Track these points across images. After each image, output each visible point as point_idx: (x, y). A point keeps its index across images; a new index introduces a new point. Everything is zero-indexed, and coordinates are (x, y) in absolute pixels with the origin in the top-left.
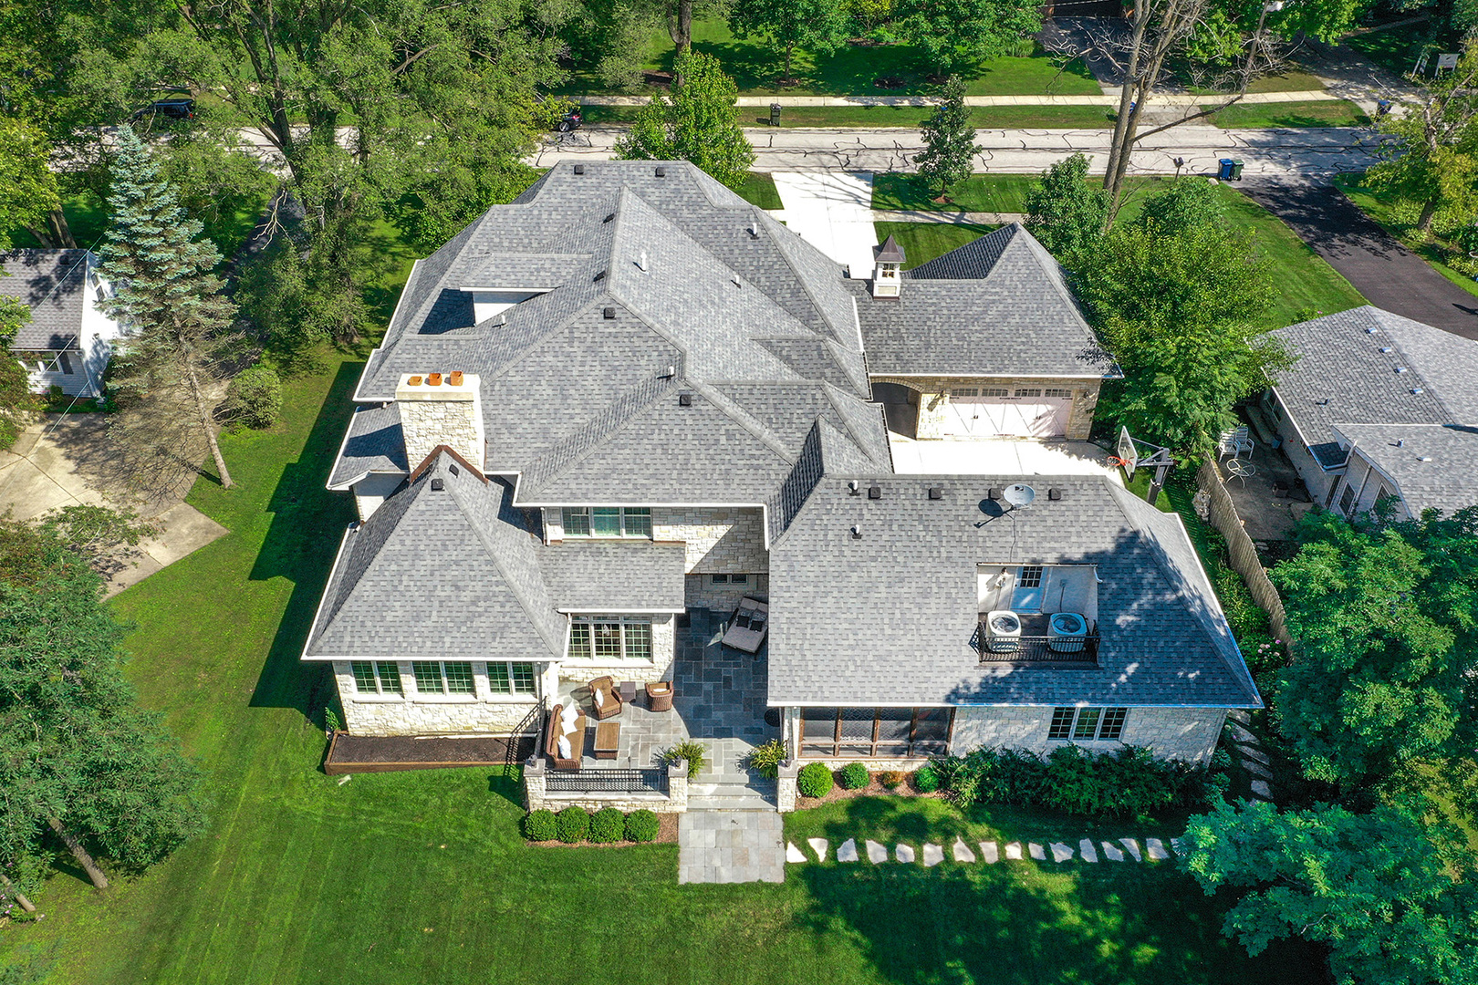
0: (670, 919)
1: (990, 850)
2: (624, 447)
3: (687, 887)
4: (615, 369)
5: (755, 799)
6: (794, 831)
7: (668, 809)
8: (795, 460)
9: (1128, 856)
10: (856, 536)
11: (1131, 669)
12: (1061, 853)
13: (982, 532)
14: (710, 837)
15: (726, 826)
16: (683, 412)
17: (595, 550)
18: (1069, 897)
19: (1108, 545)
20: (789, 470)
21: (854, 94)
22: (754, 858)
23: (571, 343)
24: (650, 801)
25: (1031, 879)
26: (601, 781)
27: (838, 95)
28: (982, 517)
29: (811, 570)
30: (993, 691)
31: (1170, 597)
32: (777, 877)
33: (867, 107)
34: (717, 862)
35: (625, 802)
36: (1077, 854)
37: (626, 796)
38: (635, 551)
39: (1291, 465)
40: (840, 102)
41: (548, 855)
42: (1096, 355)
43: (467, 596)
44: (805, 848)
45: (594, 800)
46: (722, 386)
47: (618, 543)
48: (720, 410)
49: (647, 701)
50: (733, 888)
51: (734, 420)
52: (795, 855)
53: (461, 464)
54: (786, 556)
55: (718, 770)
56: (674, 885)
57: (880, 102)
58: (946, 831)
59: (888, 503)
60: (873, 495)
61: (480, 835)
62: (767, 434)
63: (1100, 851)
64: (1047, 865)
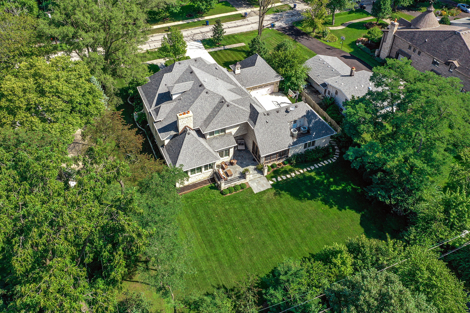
0: (257, 200)
1: (301, 171)
2: (220, 117)
3: (257, 194)
4: (211, 103)
5: (259, 175)
6: (269, 178)
7: (246, 182)
8: (250, 112)
9: (322, 165)
10: (267, 122)
11: (314, 134)
12: (313, 168)
13: (287, 116)
14: (255, 184)
15: (257, 181)
16: (228, 108)
17: (216, 138)
18: (316, 175)
19: (305, 114)
20: (249, 114)
21: (183, 20)
22: (265, 185)
23: (201, 100)
24: (243, 181)
25: (308, 174)
26: (232, 180)
27: (179, 21)
28: (286, 114)
29: (261, 131)
30: (295, 144)
31: (318, 119)
32: (270, 187)
33: (188, 23)
34: (259, 188)
35: (238, 183)
36: (315, 167)
37: (238, 182)
38: (223, 136)
39: (314, 88)
40: (180, 23)
41: (229, 196)
42: (278, 76)
43: (200, 153)
44: (272, 181)
45: (232, 184)
46: (233, 101)
47: (220, 136)
48: (235, 106)
49: (231, 164)
50: (264, 191)
51: (237, 107)
52: (271, 182)
53: (190, 129)
54: (257, 129)
55: (251, 172)
56: (254, 194)
57: (190, 21)
58: (291, 171)
59: (271, 115)
60: (268, 115)
61: (214, 197)
62: (243, 108)
63: (318, 166)
64: (311, 171)
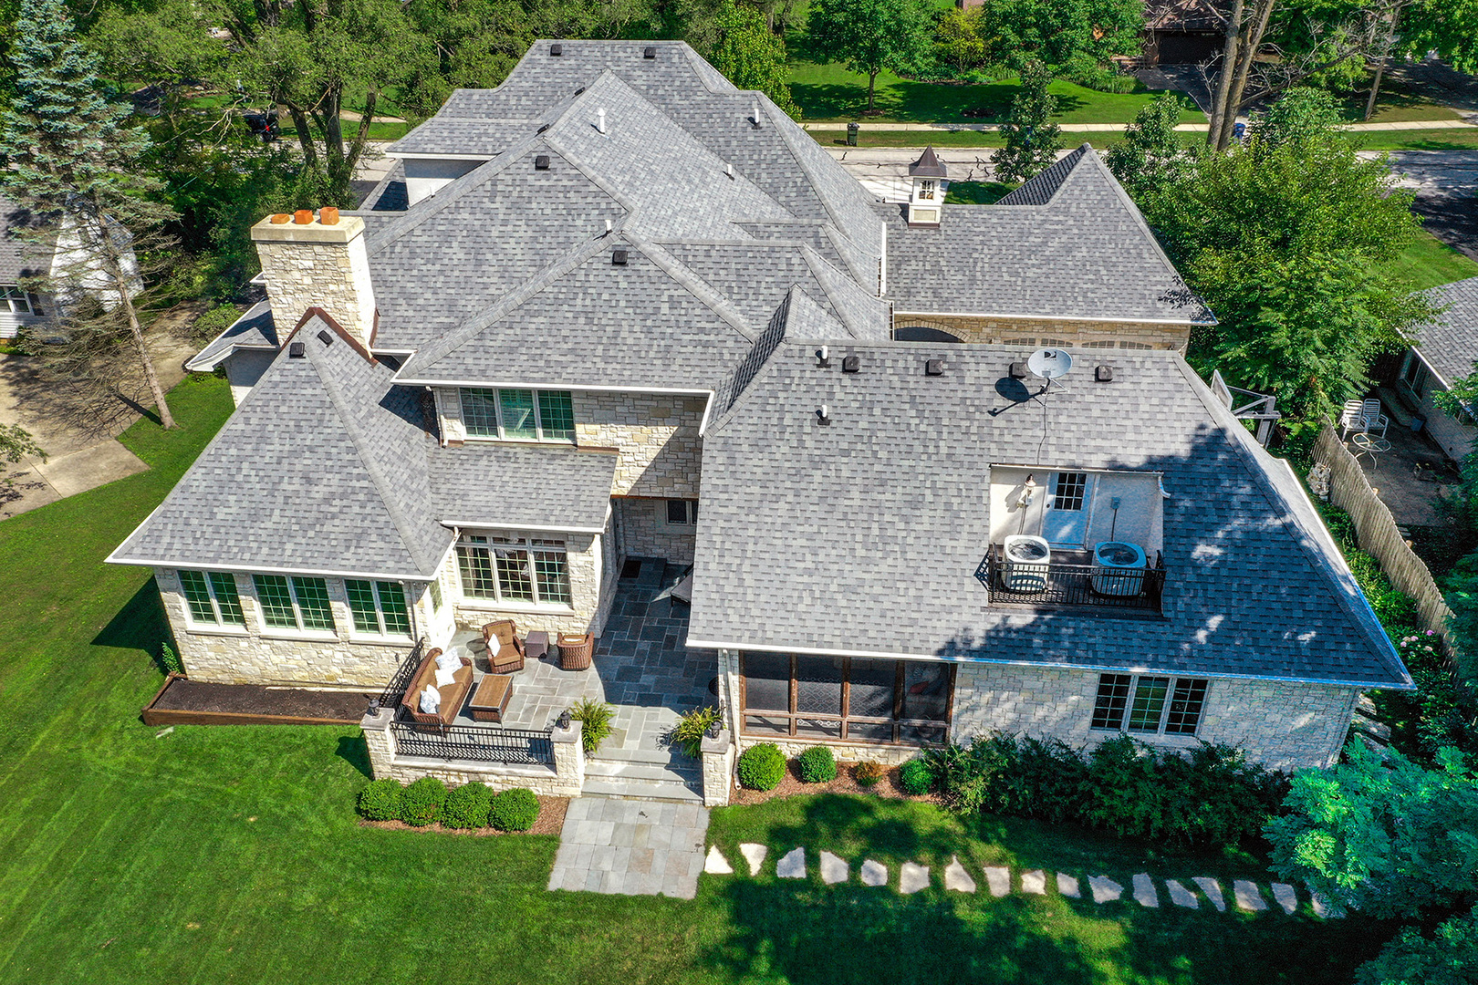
0: (523, 938)
1: (998, 880)
2: (538, 313)
3: (558, 895)
4: (545, 230)
5: (679, 787)
6: (723, 832)
7: (557, 791)
8: (756, 336)
9: (1206, 903)
10: (823, 421)
11: (1214, 622)
12: (1105, 892)
13: (999, 421)
14: (606, 831)
15: (631, 819)
16: (616, 272)
17: (502, 454)
18: (1114, 954)
19: (1181, 449)
20: (749, 348)
21: (938, 122)
22: (659, 863)
23: (492, 199)
24: (531, 777)
25: (1059, 924)
26: (474, 750)
27: (923, 122)
28: (999, 402)
29: (757, 464)
30: (1004, 644)
31: (1273, 522)
32: (685, 890)
33: (952, 132)
34: (606, 865)
35: (498, 777)
36: (1128, 893)
37: (500, 768)
38: (553, 457)
39: (1436, 447)
40: (926, 127)
41: (382, 840)
42: (1183, 298)
43: (319, 492)
44: (733, 856)
45: (456, 772)
46: (670, 247)
47: (534, 447)
48: (664, 271)
49: (560, 657)
50: (620, 900)
51: (680, 284)
52: (717, 864)
53: (334, 332)
54: (726, 444)
55: (631, 745)
56: (541, 892)
57: (966, 128)
58: (941, 847)
59: (867, 379)
60: (849, 368)
61: (304, 808)
62: (723, 305)
63: (1163, 893)
64: (1083, 904)
